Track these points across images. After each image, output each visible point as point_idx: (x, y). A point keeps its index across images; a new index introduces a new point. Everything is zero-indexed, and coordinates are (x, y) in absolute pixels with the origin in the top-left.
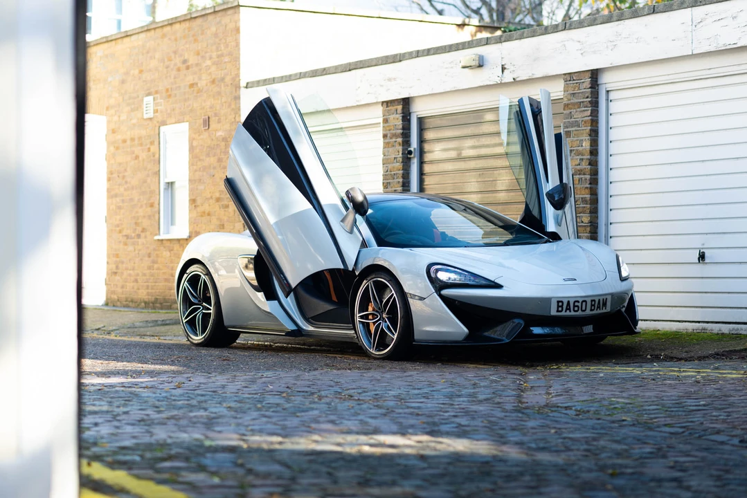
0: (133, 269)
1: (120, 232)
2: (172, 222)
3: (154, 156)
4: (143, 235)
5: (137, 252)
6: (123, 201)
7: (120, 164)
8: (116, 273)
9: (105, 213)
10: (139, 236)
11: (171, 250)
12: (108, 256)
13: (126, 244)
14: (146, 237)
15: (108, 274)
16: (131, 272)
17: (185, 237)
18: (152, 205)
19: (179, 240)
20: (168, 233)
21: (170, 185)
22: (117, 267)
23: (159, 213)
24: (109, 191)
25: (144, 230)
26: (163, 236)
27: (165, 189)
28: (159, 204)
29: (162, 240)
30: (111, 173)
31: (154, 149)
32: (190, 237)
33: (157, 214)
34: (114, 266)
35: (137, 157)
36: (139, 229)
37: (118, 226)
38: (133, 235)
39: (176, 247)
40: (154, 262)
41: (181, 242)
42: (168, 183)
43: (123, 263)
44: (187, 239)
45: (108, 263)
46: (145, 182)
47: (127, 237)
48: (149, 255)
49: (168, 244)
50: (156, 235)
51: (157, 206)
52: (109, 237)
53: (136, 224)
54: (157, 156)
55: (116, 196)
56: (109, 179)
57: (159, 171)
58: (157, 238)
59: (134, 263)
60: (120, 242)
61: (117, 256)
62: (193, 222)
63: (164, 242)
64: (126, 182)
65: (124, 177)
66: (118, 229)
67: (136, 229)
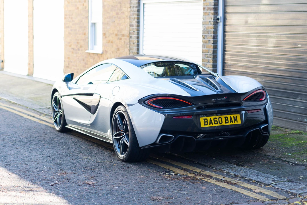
0: (76, 66)
1: (70, 46)
2: (95, 43)
3: (86, 8)
4: (81, 49)
5: (78, 57)
6: (71, 30)
7: (70, 11)
8: (68, 67)
9: (63, 36)
10: (79, 49)
11: (94, 59)
12: (65, 58)
13: (73, 53)
14: (82, 50)
15: (65, 66)
16: (75, 67)
17: (101, 53)
18: (85, 34)
19: (97, 54)
20: (93, 49)
21: (94, 24)
22: (69, 64)
23: (88, 38)
24: (65, 24)
25: (81, 47)
26: (90, 51)
27: (91, 26)
28: (88, 34)
29: (89, 53)
30: (66, 15)
31: (86, 4)
32: (103, 53)
33: (87, 40)
34: (67, 63)
35: (78, 8)
36: (79, 46)
37: (69, 43)
38: (76, 48)
39: (96, 57)
40: (86, 64)
41: (99, 55)
42: (93, 23)
43: (71, 62)
44: (101, 54)
45: (65, 61)
46: (82, 21)
47: (73, 49)
48: (84, 60)
49: (92, 55)
50: (86, 50)
51: (87, 35)
52: (65, 48)
53: (78, 43)
54: (87, 8)
55: (68, 27)
56: (65, 18)
57: (88, 16)
58: (87, 51)
59: (77, 63)
60: (70, 51)
61: (69, 58)
62: (104, 45)
63: (90, 54)
64: (73, 21)
65: (72, 18)
66: (69, 44)
67: (77, 46)
